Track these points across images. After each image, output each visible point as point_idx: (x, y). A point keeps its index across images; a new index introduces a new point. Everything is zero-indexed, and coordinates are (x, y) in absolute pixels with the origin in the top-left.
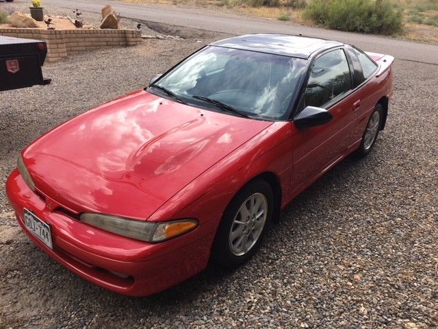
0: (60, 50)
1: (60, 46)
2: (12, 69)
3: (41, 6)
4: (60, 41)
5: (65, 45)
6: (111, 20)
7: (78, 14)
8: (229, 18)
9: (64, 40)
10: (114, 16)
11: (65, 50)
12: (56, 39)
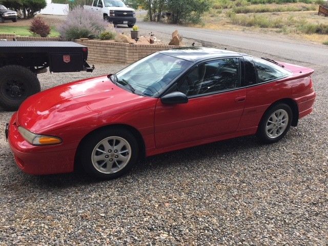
0: (135, 57)
1: (135, 54)
2: (67, 60)
3: (138, 30)
4: (135, 51)
5: (137, 54)
6: (175, 40)
7: (152, 35)
8: (281, 41)
9: (138, 51)
10: (178, 37)
11: (137, 56)
12: (133, 49)
